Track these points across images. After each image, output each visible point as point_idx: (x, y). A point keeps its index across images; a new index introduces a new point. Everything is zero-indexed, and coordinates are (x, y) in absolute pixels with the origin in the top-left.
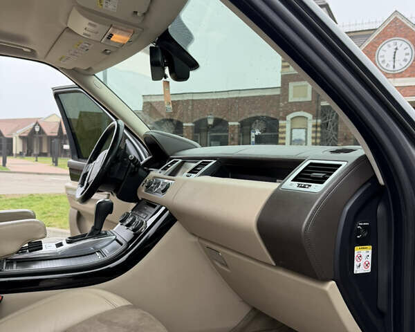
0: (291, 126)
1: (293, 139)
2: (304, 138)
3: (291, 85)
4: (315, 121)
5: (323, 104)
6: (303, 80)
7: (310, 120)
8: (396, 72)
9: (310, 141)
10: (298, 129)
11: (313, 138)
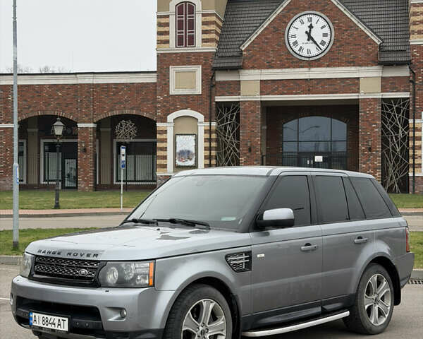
0: (174, 131)
1: (178, 150)
2: (193, 150)
3: (173, 70)
4: (208, 124)
5: (218, 99)
6: (189, 63)
7: (200, 123)
8: (311, 59)
9: (202, 153)
10: (185, 135)
11: (206, 149)
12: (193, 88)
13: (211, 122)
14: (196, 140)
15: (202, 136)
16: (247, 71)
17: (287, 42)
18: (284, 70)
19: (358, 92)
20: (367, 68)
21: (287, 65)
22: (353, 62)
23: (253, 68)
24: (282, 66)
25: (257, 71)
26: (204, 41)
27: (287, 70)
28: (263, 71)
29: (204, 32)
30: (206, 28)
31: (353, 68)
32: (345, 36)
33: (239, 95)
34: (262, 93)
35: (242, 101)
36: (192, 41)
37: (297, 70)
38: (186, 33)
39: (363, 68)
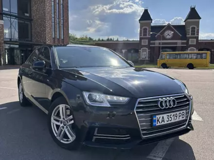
0: (142, 51)
3: (142, 40)
5: (151, 46)
6: (146, 39)
8: (169, 39)
12: (146, 44)
13: (149, 50)
14: (146, 53)
17: (164, 36)
19: (177, 45)
23: (157, 40)
24: (163, 40)
28: (160, 41)
32: (175, 35)
35: (155, 46)
38: (145, 34)
39: (178, 40)
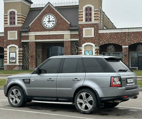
0: (9, 51)
1: (10, 57)
2: (15, 57)
3: (9, 32)
4: (19, 49)
5: (22, 41)
6: (14, 30)
7: (17, 48)
8: (50, 29)
9: (17, 58)
10: (12, 52)
11: (19, 57)
12: (15, 38)
13: (20, 48)
14: (16, 54)
15: (17, 52)
16: (31, 32)
17: (42, 23)
18: (42, 32)
19: (64, 39)
20: (66, 31)
21: (43, 30)
22: (62, 29)
23: (33, 31)
24: (41, 31)
25: (34, 32)
26: (18, 23)
27: (43, 32)
28: (36, 32)
29: (18, 20)
30: (19, 19)
31: (62, 31)
32: (60, 21)
33: (29, 40)
34: (35, 39)
35: (29, 42)
36: (14, 23)
37: (46, 32)
38: (12, 21)
39: (65, 31)
